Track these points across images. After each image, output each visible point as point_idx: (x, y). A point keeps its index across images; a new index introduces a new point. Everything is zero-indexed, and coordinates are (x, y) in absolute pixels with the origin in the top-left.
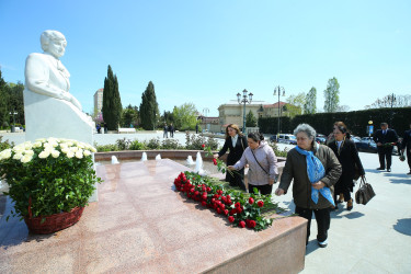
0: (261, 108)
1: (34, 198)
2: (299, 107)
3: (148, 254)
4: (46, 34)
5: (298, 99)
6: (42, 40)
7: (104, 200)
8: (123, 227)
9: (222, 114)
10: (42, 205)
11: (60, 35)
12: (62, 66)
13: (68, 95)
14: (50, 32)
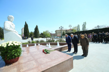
0: (66, 31)
1: (7, 55)
2: (76, 30)
4: (9, 16)
5: (75, 28)
6: (8, 18)
7: (24, 56)
8: (29, 61)
9: (56, 33)
10: (9, 57)
11: (12, 16)
12: (13, 24)
13: (15, 31)
14: (10, 16)
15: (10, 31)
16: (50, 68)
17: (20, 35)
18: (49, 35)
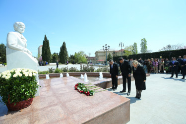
0: (114, 52)
1: (11, 94)
2: (130, 51)
3: (61, 116)
4: (16, 23)
5: (130, 47)
6: (14, 26)
7: (42, 95)
8: (50, 106)
9: (97, 55)
10: (14, 97)
11: (22, 24)
12: (23, 37)
13: (26, 49)
14: (18, 23)
15: (17, 50)
16: (89, 121)
17: (35, 57)
18: (85, 59)
